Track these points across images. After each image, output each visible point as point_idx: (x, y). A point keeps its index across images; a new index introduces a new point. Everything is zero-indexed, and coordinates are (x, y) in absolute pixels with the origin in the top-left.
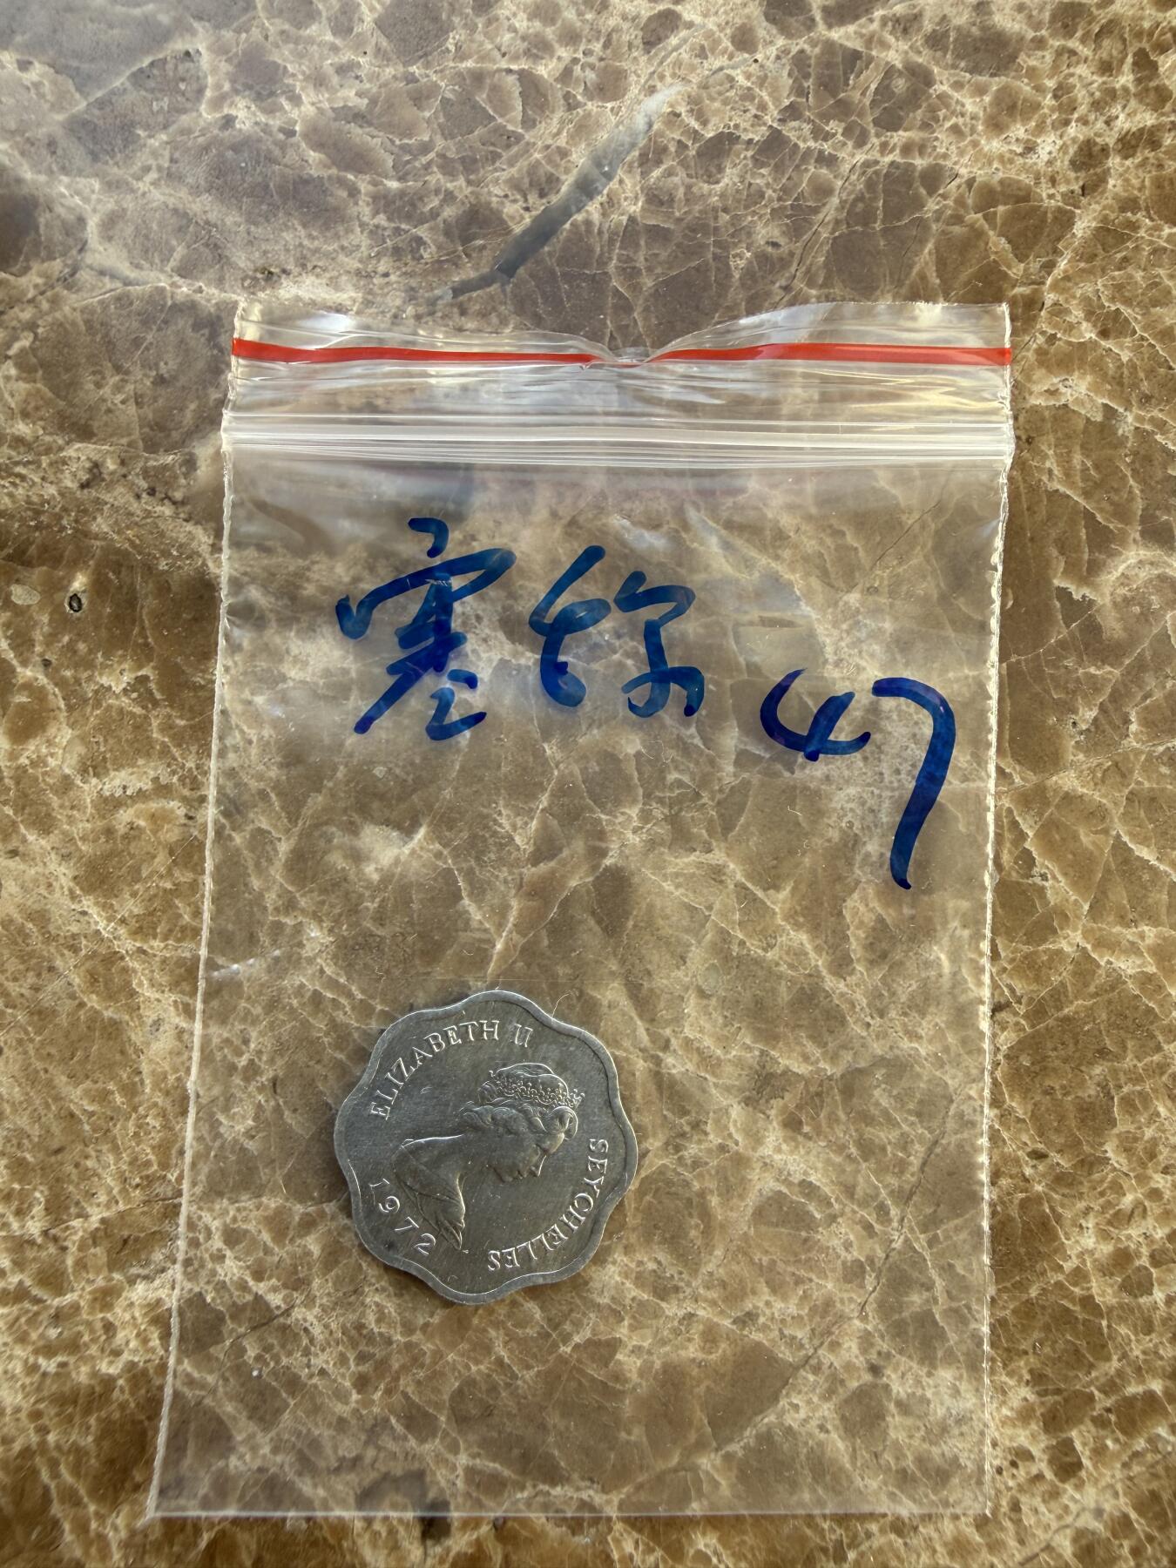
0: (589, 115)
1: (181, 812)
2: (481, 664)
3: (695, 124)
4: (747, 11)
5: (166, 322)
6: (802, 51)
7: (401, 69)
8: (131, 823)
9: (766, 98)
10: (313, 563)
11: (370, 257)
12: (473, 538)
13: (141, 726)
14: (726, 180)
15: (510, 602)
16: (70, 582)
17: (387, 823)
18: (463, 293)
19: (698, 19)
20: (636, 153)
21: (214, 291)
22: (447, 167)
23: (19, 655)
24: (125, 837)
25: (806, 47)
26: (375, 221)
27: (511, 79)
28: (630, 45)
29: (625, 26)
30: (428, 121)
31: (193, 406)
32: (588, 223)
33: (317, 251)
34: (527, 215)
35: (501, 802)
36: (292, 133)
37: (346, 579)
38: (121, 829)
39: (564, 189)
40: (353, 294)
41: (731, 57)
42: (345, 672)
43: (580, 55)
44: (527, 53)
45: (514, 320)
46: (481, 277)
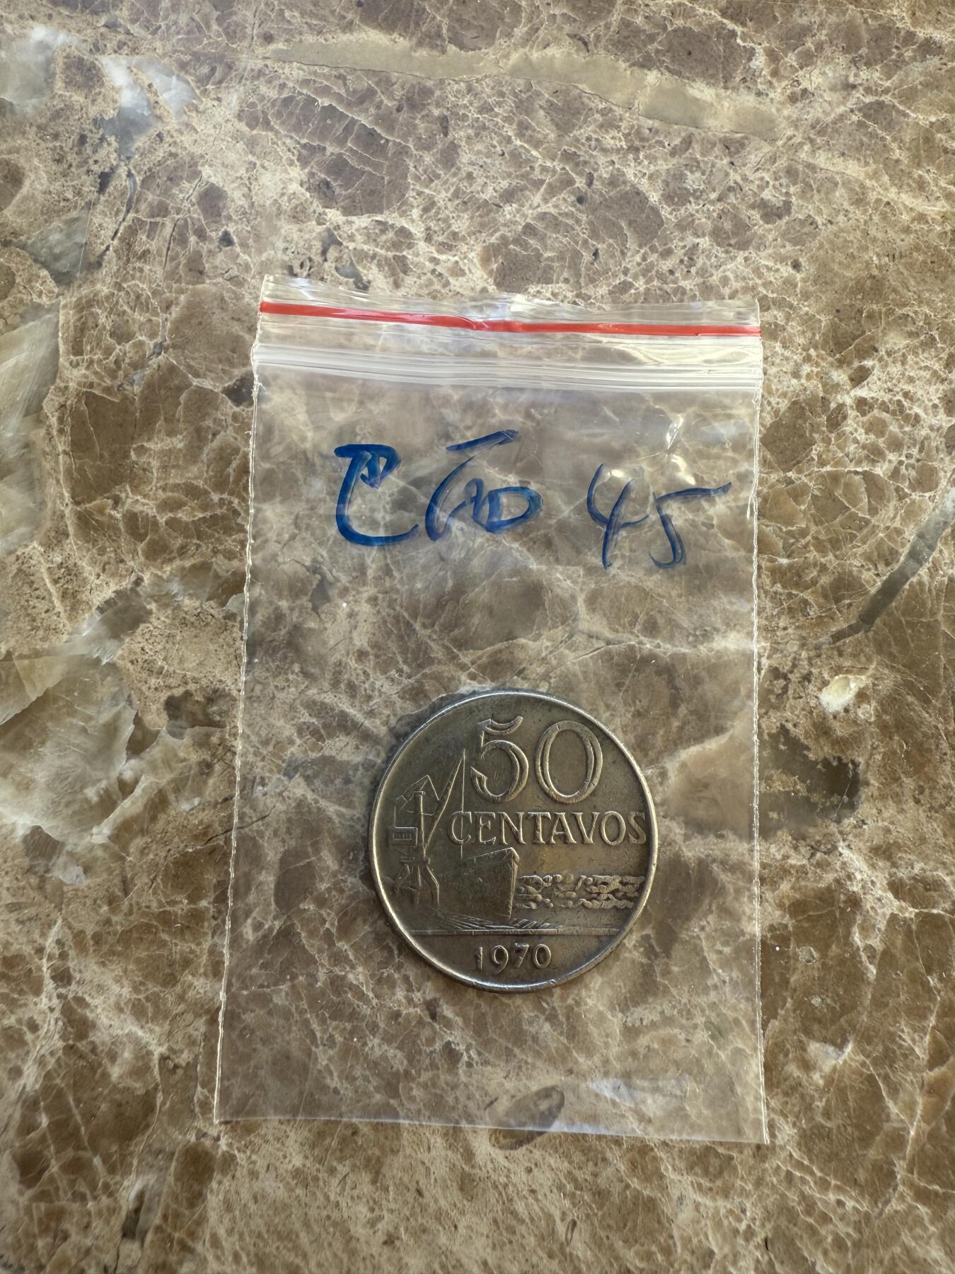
0: (913, 502)
1: (682, 1037)
2: (879, 918)
5: (637, 670)
7: (782, 475)
8: (648, 1047)
10: (754, 845)
11: (773, 616)
12: (863, 822)
13: (648, 973)
15: (894, 870)
17: (825, 1040)
18: (839, 640)
20: (949, 530)
21: (668, 646)
22: (820, 546)
24: (646, 1057)
26: (775, 589)
27: (857, 478)
28: (937, 449)
29: (933, 435)
30: (804, 512)
31: (661, 732)
32: (921, 583)
33: (735, 613)
34: (878, 580)
35: (903, 1023)
36: (712, 526)
37: (779, 857)
38: (642, 1051)
39: (902, 559)
42: (786, 926)
43: (903, 458)
44: (867, 457)
45: (876, 659)
46: (850, 627)
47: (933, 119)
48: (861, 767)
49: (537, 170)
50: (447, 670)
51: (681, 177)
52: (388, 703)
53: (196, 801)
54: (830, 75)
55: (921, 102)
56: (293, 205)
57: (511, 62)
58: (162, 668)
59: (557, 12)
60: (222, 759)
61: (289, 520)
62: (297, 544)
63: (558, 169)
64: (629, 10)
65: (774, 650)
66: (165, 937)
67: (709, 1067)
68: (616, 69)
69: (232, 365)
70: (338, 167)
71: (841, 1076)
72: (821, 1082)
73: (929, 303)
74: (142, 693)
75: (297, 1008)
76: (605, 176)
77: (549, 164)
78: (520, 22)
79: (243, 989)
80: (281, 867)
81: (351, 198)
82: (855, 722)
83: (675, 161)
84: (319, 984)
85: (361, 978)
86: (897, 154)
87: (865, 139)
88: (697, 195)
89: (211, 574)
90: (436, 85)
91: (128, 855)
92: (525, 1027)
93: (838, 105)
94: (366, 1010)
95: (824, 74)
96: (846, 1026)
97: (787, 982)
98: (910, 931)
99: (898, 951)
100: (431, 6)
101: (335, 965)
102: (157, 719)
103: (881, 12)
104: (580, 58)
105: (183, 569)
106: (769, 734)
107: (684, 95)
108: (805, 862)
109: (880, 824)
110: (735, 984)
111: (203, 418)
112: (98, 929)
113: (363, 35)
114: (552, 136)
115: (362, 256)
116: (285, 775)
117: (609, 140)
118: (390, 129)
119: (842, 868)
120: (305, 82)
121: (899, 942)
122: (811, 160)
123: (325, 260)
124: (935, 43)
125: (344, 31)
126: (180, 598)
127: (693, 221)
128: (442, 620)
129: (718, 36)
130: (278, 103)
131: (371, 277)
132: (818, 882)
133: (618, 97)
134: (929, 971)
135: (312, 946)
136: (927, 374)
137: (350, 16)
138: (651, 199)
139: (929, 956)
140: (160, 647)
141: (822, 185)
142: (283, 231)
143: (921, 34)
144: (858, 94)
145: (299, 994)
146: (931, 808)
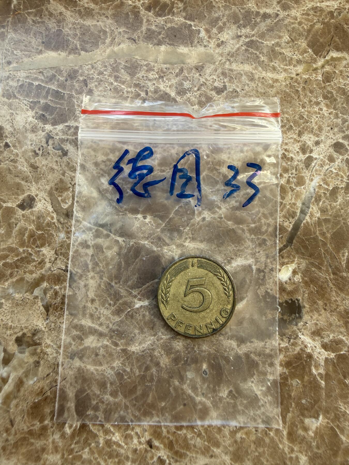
0: (298, 191)
1: (254, 430)
2: (321, 361)
3: (326, 187)
4: (329, 151)
6: (347, 158)
7: (245, 191)
8: (241, 437)
9: (342, 174)
10: (266, 342)
11: (253, 248)
12: (306, 323)
13: (235, 406)
14: (339, 200)
15: (322, 340)
16: (202, 368)
17: (311, 417)
18: (281, 252)
19: (318, 157)
20: (314, 199)
22: (265, 216)
23: (195, 393)
24: (241, 442)
25: (348, 157)
26: (251, 237)
27: (274, 186)
28: (302, 169)
29: (299, 163)
30: (257, 205)
32: (307, 222)
33: (238, 250)
34: (291, 225)
35: (340, 402)
36: (221, 218)
37: (276, 345)
38: (239, 440)
39: (298, 214)
40: (252, 260)
41: (329, 165)
42: (285, 373)
43: (290, 175)
45: (297, 256)
46: (284, 246)
47: (273, 42)
48: (301, 301)
49: (125, 93)
50: (129, 299)
51: (182, 84)
52: (108, 318)
53: (35, 379)
54: (231, 33)
55: (267, 37)
56: (31, 126)
57: (107, 53)
58: (11, 326)
59: (121, 30)
60: (43, 358)
61: (53, 252)
62: (58, 262)
63: (133, 91)
64: (149, 24)
65: (257, 262)
66: (32, 441)
67: (267, 440)
68: (148, 48)
69: (18, 195)
70: (46, 108)
71: (320, 430)
72: (313, 435)
73: (287, 113)
74: (5, 338)
75: (94, 458)
76: (152, 90)
77: (129, 90)
78: (107, 37)
79: (69, 455)
80: (76, 399)
81: (54, 119)
82: (294, 283)
83: (178, 78)
84: (101, 445)
85: (118, 438)
86: (262, 58)
87: (249, 55)
88: (189, 90)
89: (25, 282)
90: (79, 68)
91: (11, 409)
92: (190, 442)
93: (236, 44)
94: (122, 451)
95: (228, 34)
96: (318, 409)
97: (291, 396)
98: (334, 363)
99: (331, 373)
100: (71, 38)
101: (106, 435)
102: (13, 348)
103: (245, 6)
104: (133, 46)
105: (13, 282)
106: (262, 296)
107: (177, 53)
108: (287, 344)
109: (313, 322)
110: (270, 403)
111: (10, 219)
112: (3, 444)
113: (46, 54)
114: (128, 79)
115: (62, 141)
116: (70, 358)
117: (151, 76)
118: (64, 88)
119: (302, 344)
120: (27, 77)
121: (331, 369)
122: (230, 68)
123: (48, 145)
124: (267, 14)
125: (39, 55)
126: (14, 295)
127: (190, 100)
128: (123, 279)
129: (185, 27)
130: (18, 88)
131: (68, 148)
132: (294, 351)
133: (151, 58)
134: (345, 377)
135: (95, 429)
136: (292, 140)
137: (40, 48)
138: (172, 95)
139: (344, 371)
140: (9, 317)
141: (236, 76)
142: (29, 137)
143: (262, 11)
144: (243, 39)
145: (93, 451)
146: (331, 311)
